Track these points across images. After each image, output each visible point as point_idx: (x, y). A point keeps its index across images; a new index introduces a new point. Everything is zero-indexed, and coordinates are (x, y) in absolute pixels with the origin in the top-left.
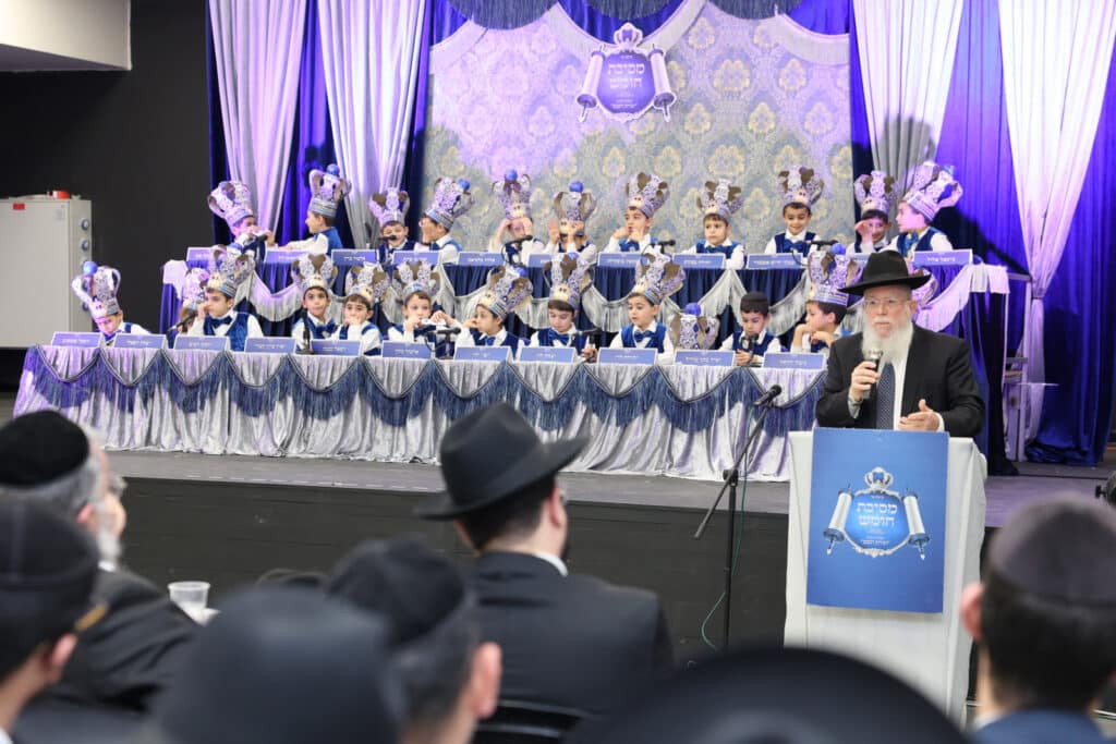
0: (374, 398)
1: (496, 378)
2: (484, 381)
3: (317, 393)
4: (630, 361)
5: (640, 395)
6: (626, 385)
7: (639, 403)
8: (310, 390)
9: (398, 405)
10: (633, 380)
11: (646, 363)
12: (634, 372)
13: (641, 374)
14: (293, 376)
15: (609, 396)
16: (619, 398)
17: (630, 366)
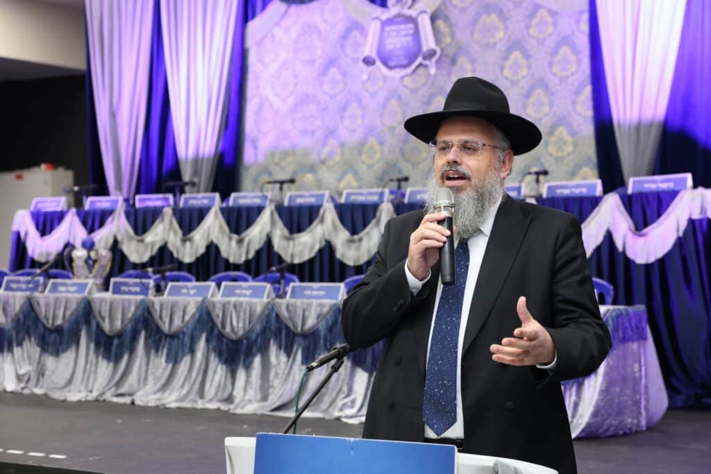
0: (97, 335)
1: (197, 316)
2: (187, 318)
3: (51, 331)
4: (317, 297)
5: (322, 334)
6: (310, 322)
7: (322, 341)
8: (45, 328)
9: (116, 341)
10: (318, 317)
11: (331, 298)
12: (319, 309)
13: (325, 310)
14: (33, 315)
15: (295, 335)
16: (304, 335)
17: (314, 302)
